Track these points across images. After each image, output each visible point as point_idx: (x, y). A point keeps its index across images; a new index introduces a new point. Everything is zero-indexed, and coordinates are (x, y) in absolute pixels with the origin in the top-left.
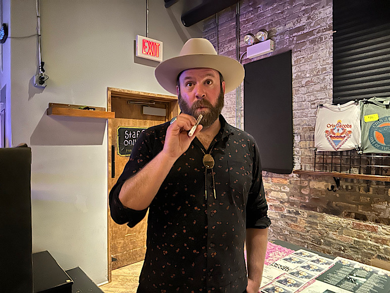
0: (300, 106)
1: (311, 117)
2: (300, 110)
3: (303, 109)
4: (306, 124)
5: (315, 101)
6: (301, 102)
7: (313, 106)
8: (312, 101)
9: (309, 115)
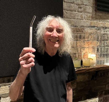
0: (69, 7)
1: (77, 19)
2: (69, 10)
3: (71, 11)
4: (74, 25)
5: (82, 6)
6: (70, 3)
7: (80, 10)
8: (79, 5)
9: (76, 17)
